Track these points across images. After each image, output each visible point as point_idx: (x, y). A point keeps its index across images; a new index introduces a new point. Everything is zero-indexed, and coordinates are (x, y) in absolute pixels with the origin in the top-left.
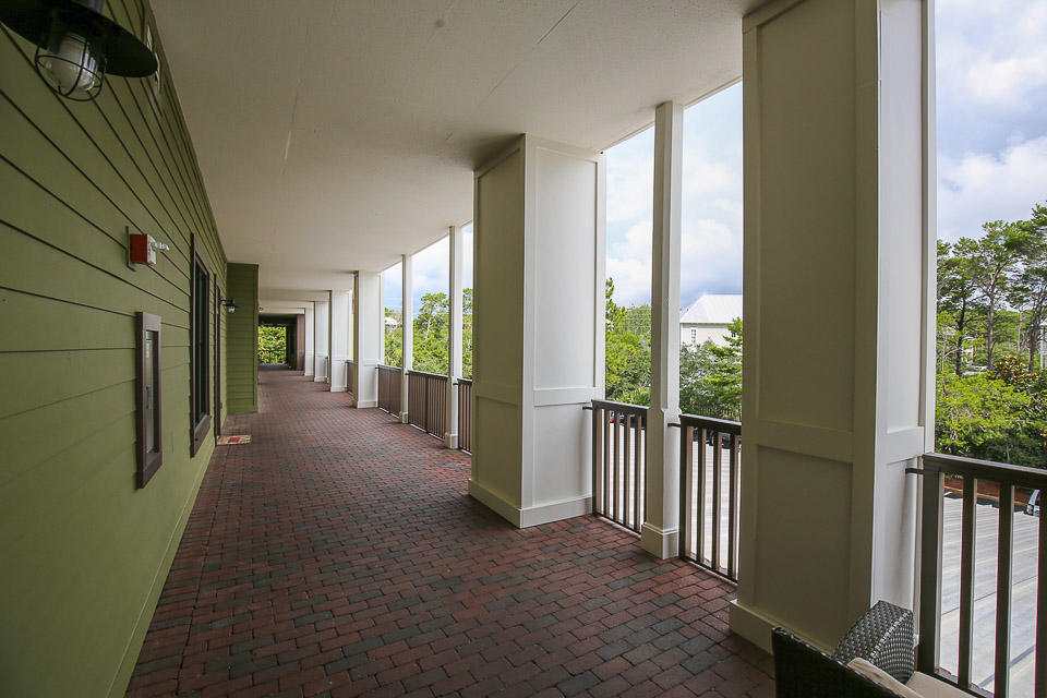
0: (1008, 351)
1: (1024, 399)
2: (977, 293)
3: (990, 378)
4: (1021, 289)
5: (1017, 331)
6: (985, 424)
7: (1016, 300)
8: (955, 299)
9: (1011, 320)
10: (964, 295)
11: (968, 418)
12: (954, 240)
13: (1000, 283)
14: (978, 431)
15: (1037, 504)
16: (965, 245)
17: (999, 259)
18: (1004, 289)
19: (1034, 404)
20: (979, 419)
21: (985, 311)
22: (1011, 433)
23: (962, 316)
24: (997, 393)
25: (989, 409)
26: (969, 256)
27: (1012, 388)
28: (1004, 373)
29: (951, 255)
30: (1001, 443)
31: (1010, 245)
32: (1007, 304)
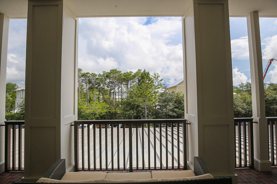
0: (107, 97)
1: (108, 106)
2: (102, 85)
3: (103, 102)
4: (108, 85)
5: (108, 93)
6: (102, 112)
7: (108, 87)
8: (98, 86)
9: (107, 90)
10: (100, 85)
11: (99, 111)
12: (98, 74)
13: (105, 83)
14: (101, 113)
15: (110, 126)
16: (100, 75)
17: (105, 79)
18: (106, 85)
19: (110, 107)
20: (101, 111)
21: (103, 89)
22: (106, 113)
23: (99, 90)
24: (104, 105)
25: (103, 109)
26: (100, 77)
27: (106, 104)
28: (105, 101)
29: (97, 77)
30: (105, 115)
31: (107, 76)
32: (107, 88)
